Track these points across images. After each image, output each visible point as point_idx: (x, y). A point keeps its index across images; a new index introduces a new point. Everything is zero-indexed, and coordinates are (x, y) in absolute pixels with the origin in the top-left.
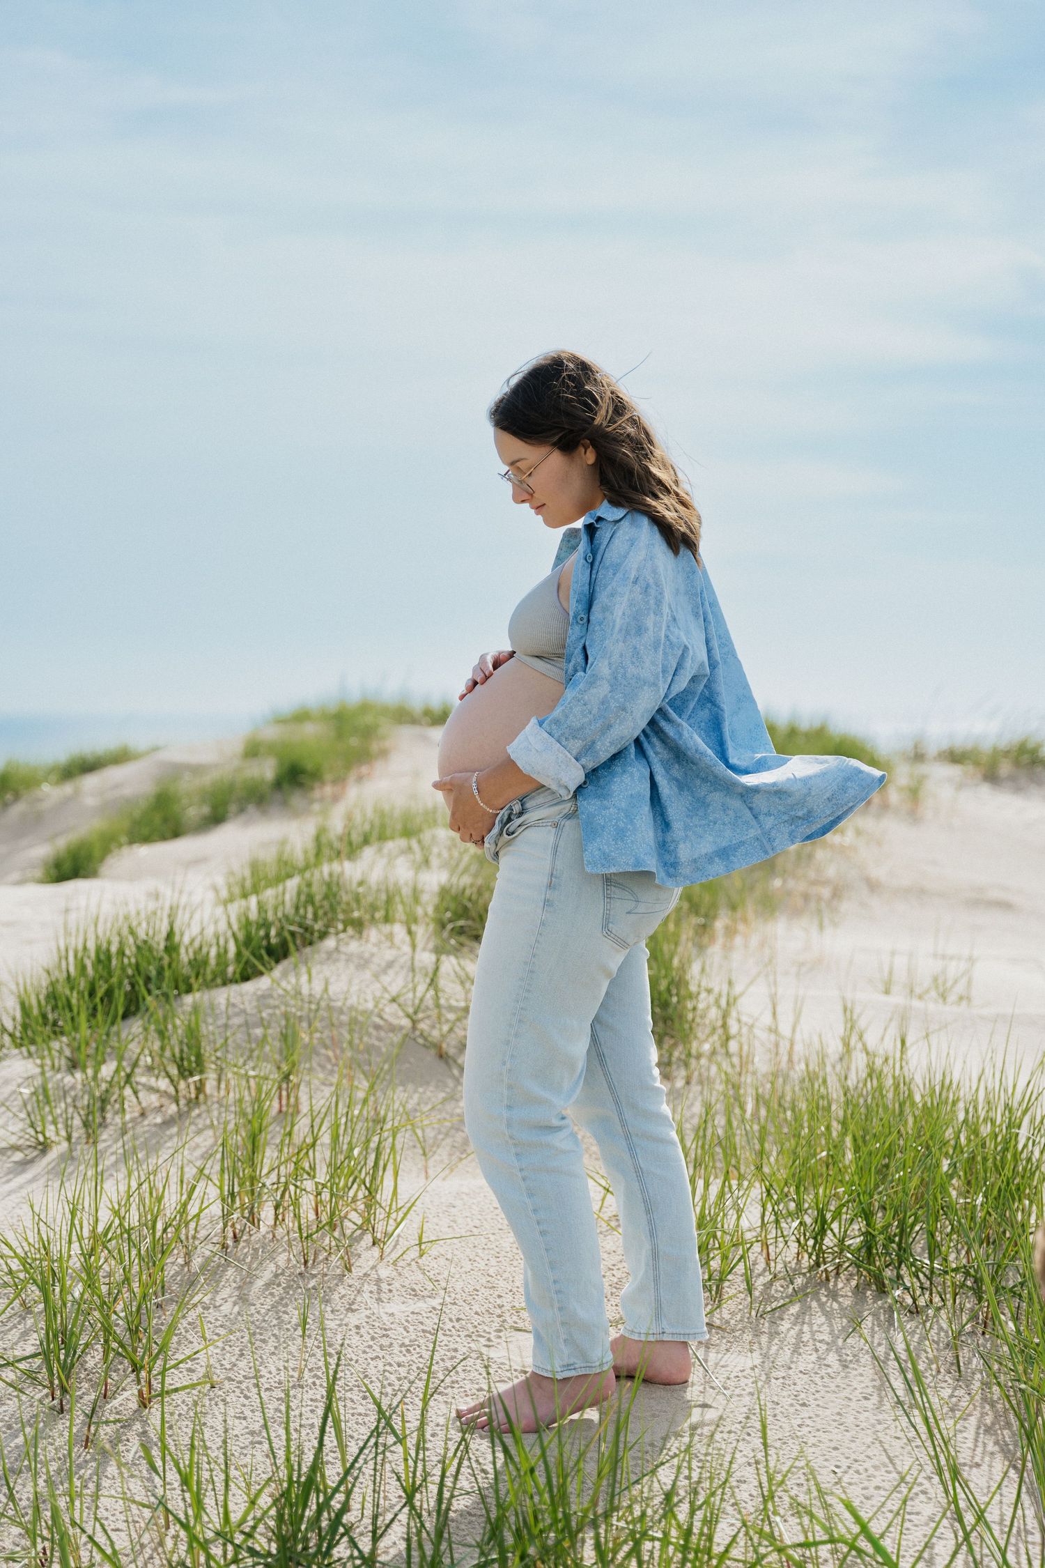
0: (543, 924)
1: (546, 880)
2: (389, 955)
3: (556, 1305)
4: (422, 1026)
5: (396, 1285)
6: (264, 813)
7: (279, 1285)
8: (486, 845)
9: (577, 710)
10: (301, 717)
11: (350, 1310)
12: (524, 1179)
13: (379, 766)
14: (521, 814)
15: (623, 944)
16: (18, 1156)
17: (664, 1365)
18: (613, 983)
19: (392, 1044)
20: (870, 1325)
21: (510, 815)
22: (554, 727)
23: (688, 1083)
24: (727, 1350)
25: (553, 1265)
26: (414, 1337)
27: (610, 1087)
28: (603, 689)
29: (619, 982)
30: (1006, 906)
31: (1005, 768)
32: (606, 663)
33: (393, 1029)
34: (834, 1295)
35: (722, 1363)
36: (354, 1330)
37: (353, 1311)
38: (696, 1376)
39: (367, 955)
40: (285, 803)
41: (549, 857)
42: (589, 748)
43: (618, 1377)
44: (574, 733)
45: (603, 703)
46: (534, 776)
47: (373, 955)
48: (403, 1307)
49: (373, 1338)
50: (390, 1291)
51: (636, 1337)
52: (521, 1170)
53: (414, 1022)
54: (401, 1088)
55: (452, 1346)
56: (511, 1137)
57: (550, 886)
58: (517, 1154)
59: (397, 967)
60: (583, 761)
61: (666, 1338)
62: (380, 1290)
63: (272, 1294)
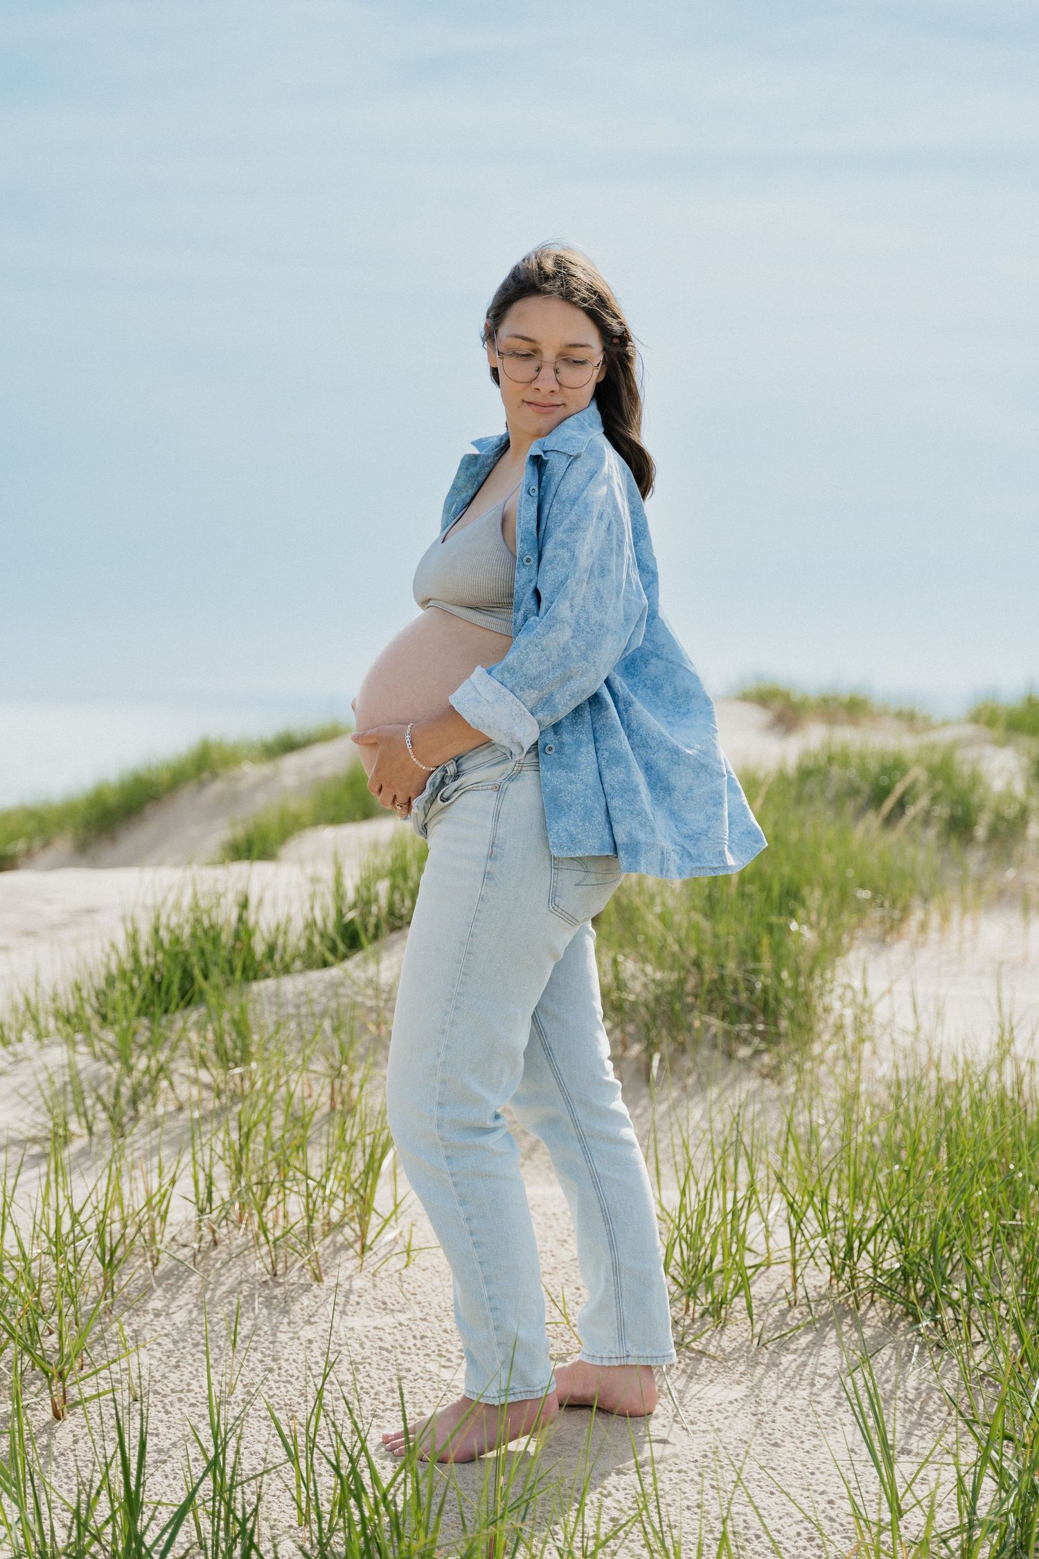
0: (482, 899)
1: (485, 850)
3: (492, 1324)
7: (240, 1293)
8: (414, 810)
9: (533, 656)
11: (309, 1322)
12: (455, 1185)
14: (457, 776)
15: (571, 920)
16: (36, 1149)
17: (625, 1396)
18: (557, 967)
20: (886, 1358)
21: (443, 778)
22: (506, 675)
24: (711, 1381)
25: (487, 1280)
26: (368, 1354)
27: (560, 1085)
28: (566, 634)
29: (567, 965)
32: (568, 604)
34: (858, 1325)
35: (699, 1395)
36: (305, 1344)
37: (311, 1323)
38: (662, 1408)
41: (489, 824)
42: (547, 702)
43: (561, 1406)
44: (531, 682)
45: (564, 649)
46: (484, 731)
48: (368, 1322)
50: (358, 1303)
51: (598, 1363)
52: (452, 1175)
55: (407, 1365)
56: (441, 1139)
57: (491, 857)
58: (448, 1158)
60: (540, 716)
61: (631, 1362)
62: (347, 1303)
63: (230, 1303)
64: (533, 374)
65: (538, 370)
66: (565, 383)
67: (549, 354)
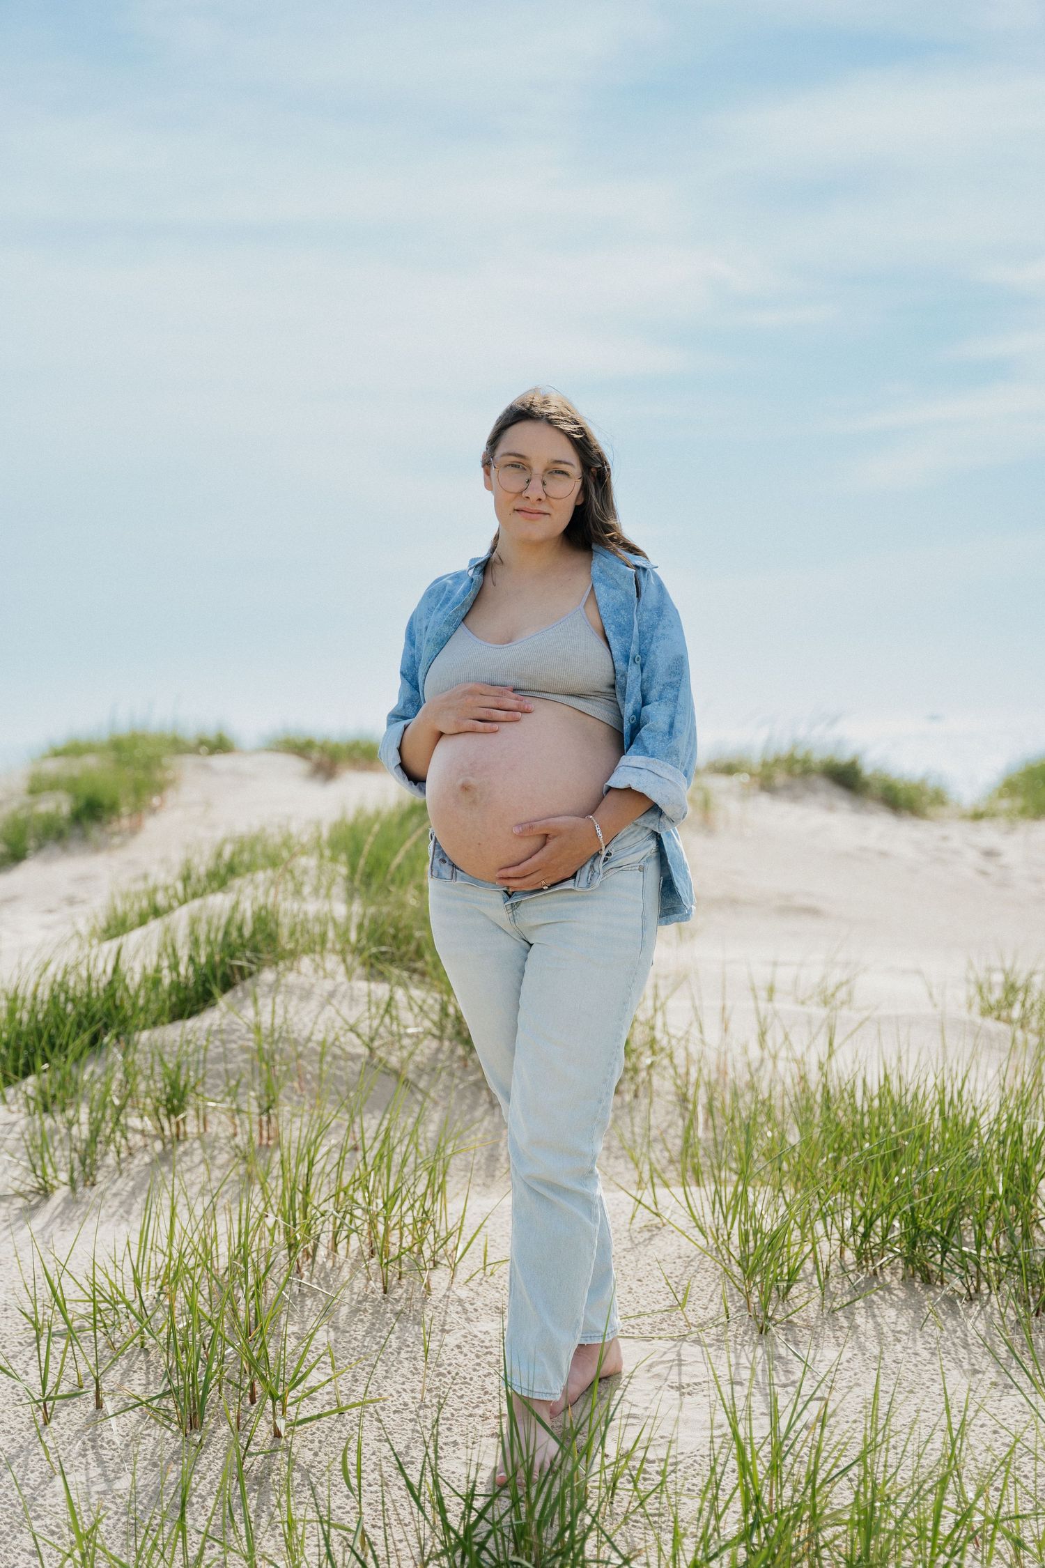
2: (328, 985)
4: (381, 1053)
5: (479, 1304)
6: (65, 849)
7: (365, 1311)
10: (74, 750)
11: (445, 1331)
13: (170, 794)
14: (607, 858)
16: (21, 1202)
19: (353, 1073)
23: (636, 1096)
30: (813, 912)
31: (780, 778)
33: (354, 1058)
34: (887, 1288)
36: (456, 1351)
37: (448, 1332)
39: (307, 986)
40: (85, 837)
41: (641, 899)
47: (313, 986)
49: (478, 1357)
50: (476, 1310)
53: (371, 1050)
54: (369, 1116)
57: (644, 927)
59: (339, 996)
62: (465, 1311)
63: (362, 1320)
64: (523, 486)
65: (528, 481)
66: (551, 494)
67: (538, 468)
